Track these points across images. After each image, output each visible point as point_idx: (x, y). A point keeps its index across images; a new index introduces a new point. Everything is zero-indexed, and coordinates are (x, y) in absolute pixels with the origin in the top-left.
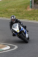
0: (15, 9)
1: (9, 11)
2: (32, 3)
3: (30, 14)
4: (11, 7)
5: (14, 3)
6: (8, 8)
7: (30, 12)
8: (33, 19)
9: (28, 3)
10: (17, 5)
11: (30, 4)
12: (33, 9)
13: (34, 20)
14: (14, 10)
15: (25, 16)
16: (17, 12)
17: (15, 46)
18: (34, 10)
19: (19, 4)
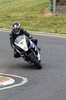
0: (24, 14)
1: (13, 17)
2: (52, 3)
3: (49, 22)
4: (16, 11)
5: (22, 3)
6: (11, 12)
7: (48, 19)
8: (54, 31)
9: (46, 3)
10: (26, 7)
11: (50, 5)
12: (54, 14)
13: (56, 32)
14: (21, 14)
15: (40, 27)
16: (27, 19)
17: (23, 78)
18: (57, 16)
19: (30, 5)
